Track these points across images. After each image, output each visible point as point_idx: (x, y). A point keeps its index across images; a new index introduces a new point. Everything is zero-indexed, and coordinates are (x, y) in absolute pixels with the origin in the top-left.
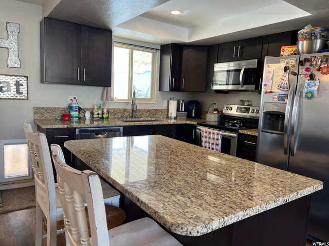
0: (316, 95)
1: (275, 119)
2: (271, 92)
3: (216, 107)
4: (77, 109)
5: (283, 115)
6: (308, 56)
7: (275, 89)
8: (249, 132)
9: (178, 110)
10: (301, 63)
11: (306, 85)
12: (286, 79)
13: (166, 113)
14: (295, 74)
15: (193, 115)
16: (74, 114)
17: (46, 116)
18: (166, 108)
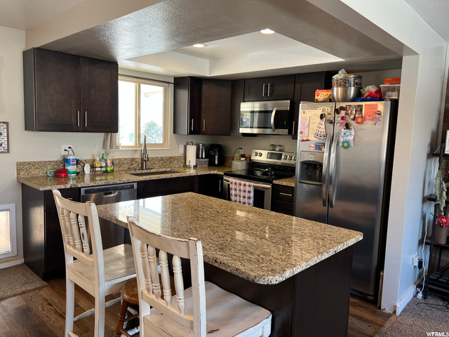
0: (352, 145)
1: (313, 169)
2: (308, 140)
3: (242, 152)
4: (75, 163)
5: (321, 165)
6: (344, 105)
7: (312, 138)
8: (284, 182)
9: (197, 157)
10: (337, 111)
11: (342, 134)
12: (323, 126)
13: (183, 161)
14: (331, 122)
15: (216, 163)
16: (71, 168)
17: (33, 172)
18: (182, 155)
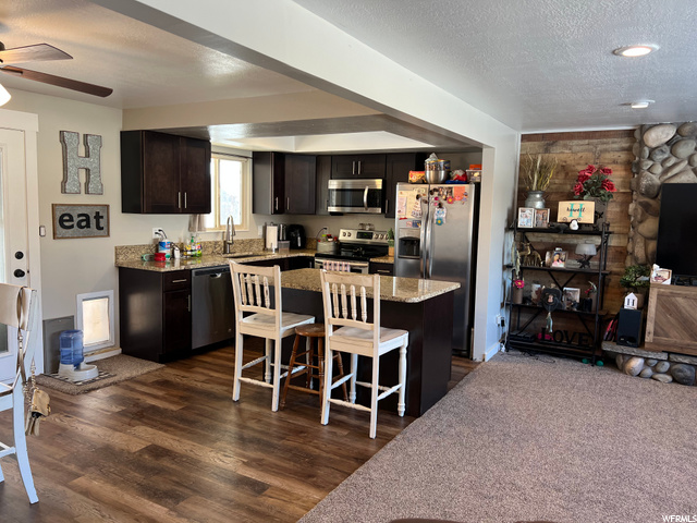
0: (445, 222)
1: (411, 244)
2: (405, 218)
3: (326, 233)
4: (169, 246)
5: (419, 241)
6: (437, 186)
7: (409, 216)
8: (382, 261)
9: (279, 240)
10: (431, 192)
11: (436, 212)
12: (419, 206)
13: (263, 244)
14: (426, 202)
15: (300, 245)
17: (131, 257)
18: (262, 238)
